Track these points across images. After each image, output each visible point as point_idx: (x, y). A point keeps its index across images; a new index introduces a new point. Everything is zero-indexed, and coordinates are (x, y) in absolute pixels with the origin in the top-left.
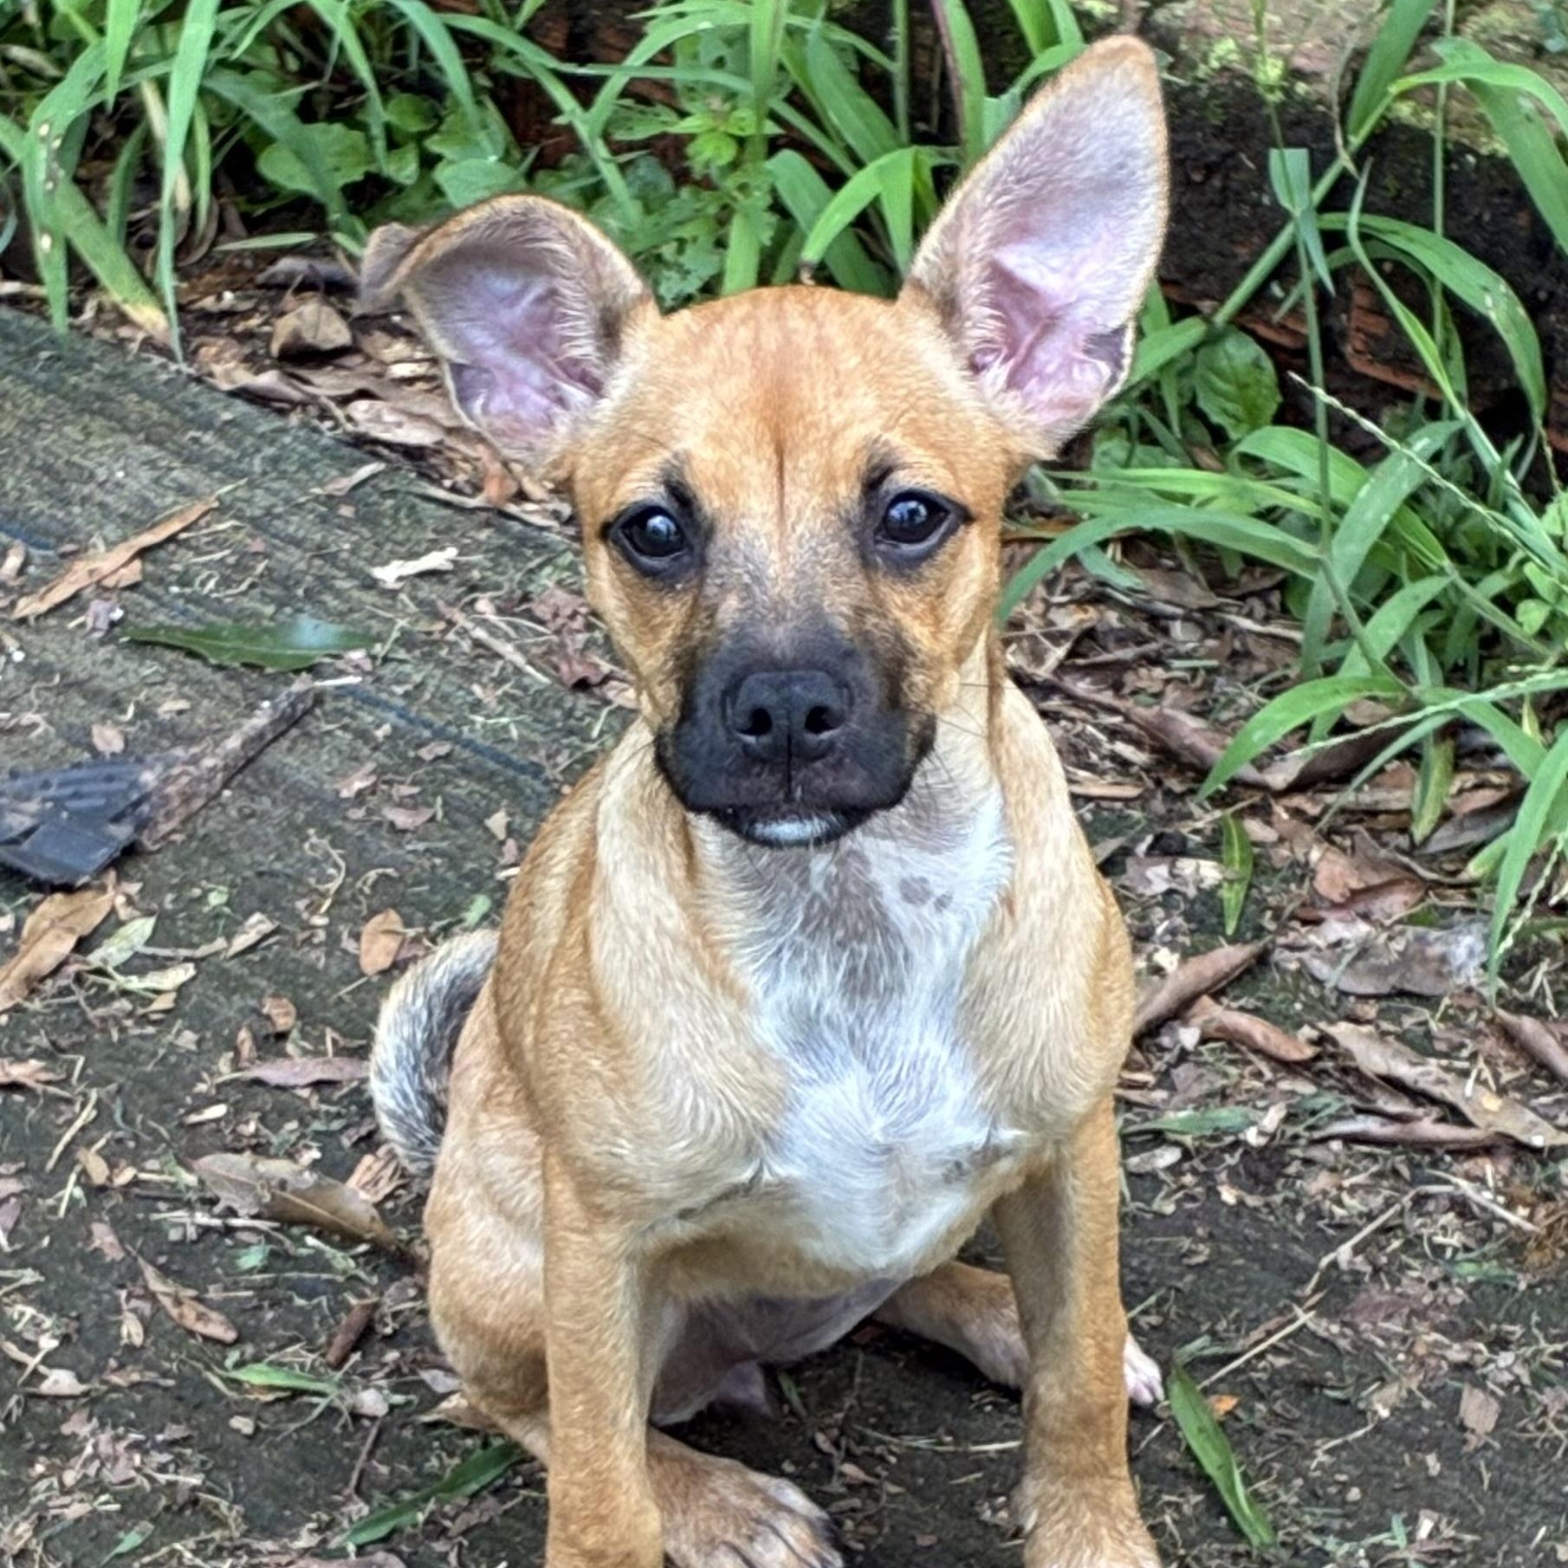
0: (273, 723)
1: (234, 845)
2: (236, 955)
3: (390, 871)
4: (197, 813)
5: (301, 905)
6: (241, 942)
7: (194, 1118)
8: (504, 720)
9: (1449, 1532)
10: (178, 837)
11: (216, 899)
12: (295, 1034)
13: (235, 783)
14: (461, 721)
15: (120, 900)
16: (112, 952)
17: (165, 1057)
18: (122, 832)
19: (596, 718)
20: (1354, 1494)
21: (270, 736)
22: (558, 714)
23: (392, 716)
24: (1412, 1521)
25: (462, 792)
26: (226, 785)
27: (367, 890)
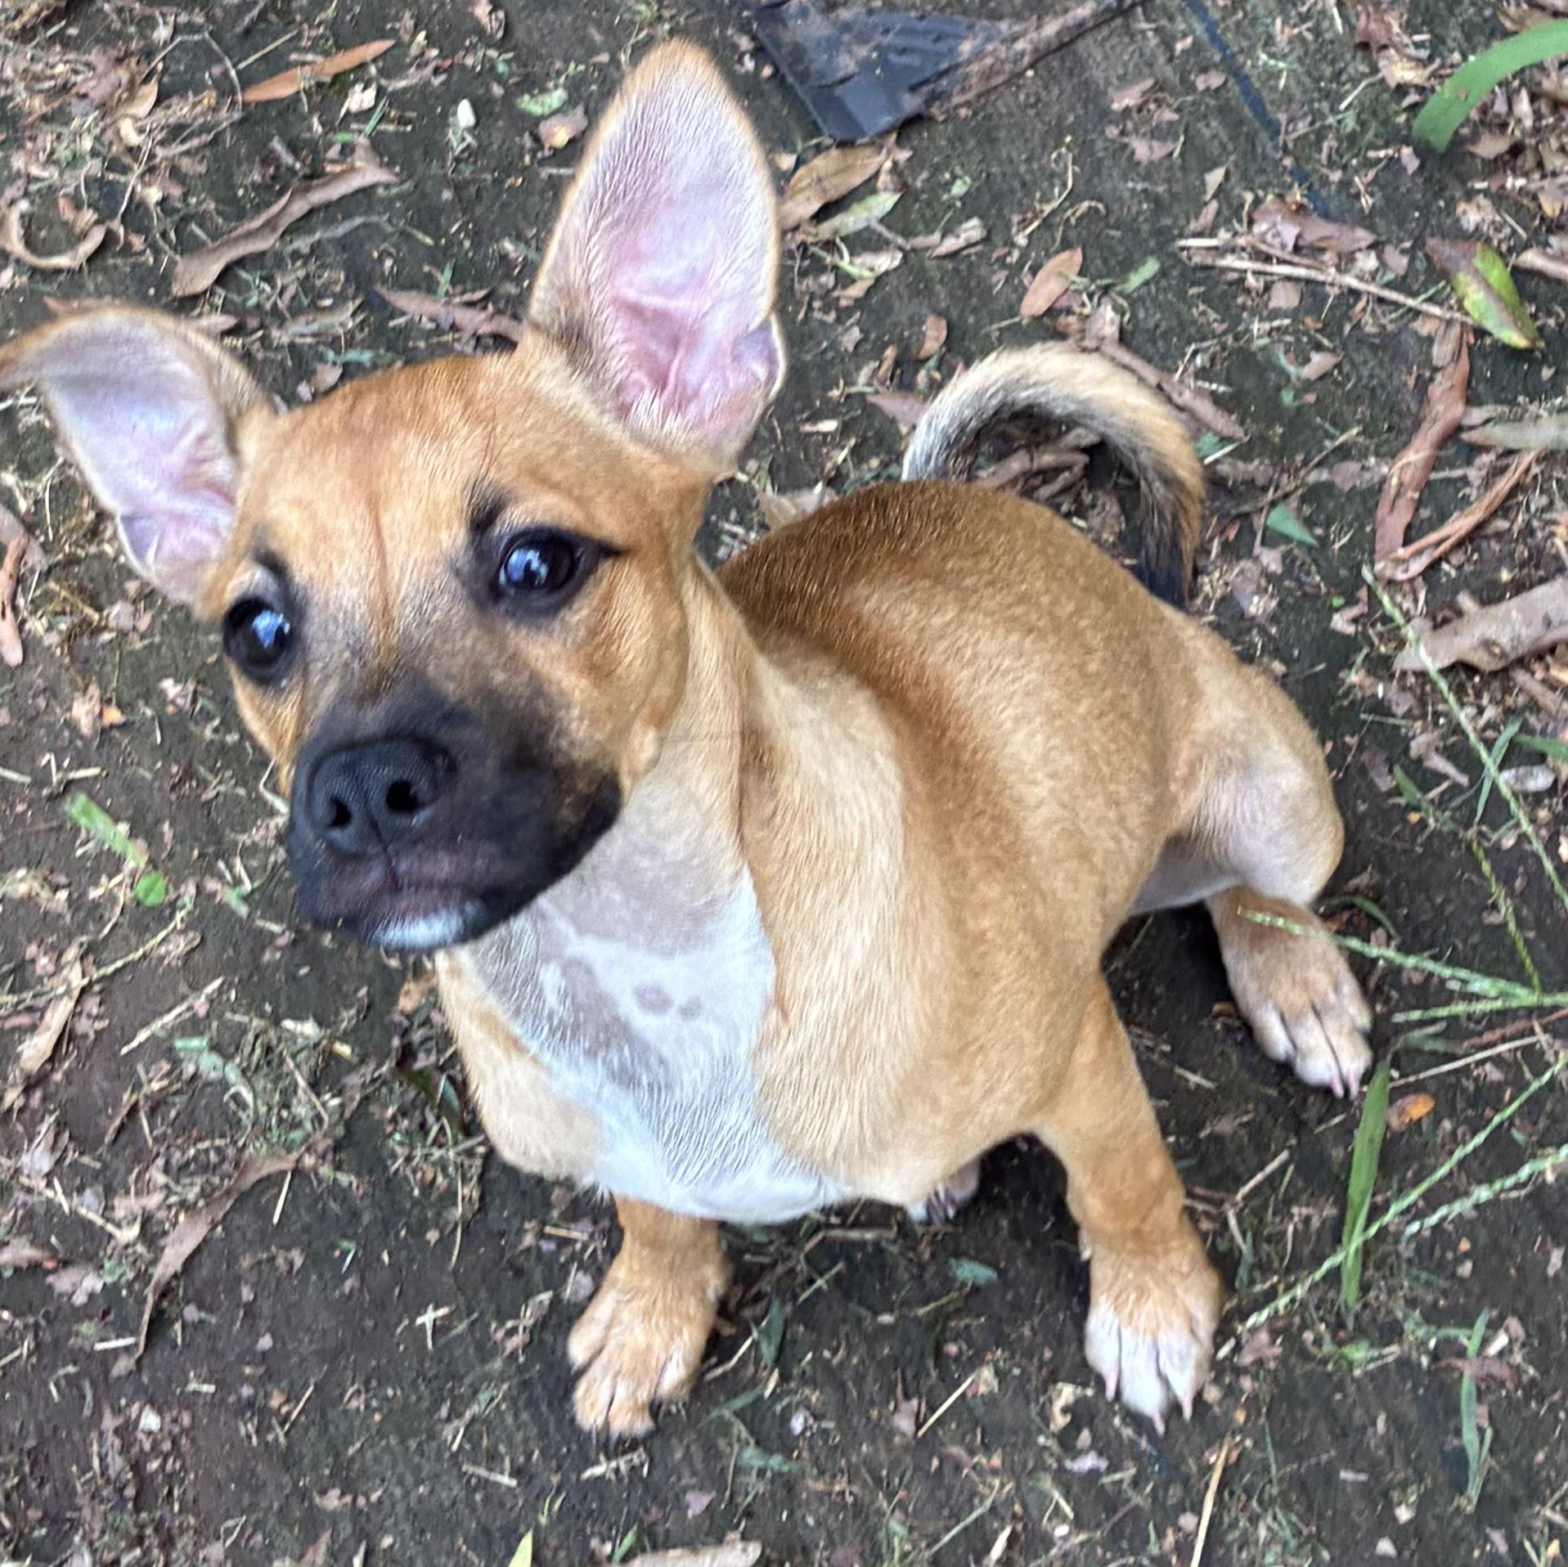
0: (1095, 15)
1: (1002, 134)
2: (938, 258)
3: (1101, 206)
4: (996, 88)
5: (1016, 219)
6: (951, 244)
7: (808, 428)
8: (1281, 65)
9: (1518, 1358)
10: (963, 112)
11: (959, 189)
12: (932, 363)
13: (1040, 65)
14: (1250, 52)
15: (888, 165)
16: (852, 220)
17: (825, 351)
18: (911, 103)
19: (1355, 87)
20: (1466, 1269)
21: (1090, 24)
22: (1328, 71)
23: (1199, 28)
24: (1494, 1326)
25: (1207, 133)
26: (1032, 66)
27: (1073, 221)
